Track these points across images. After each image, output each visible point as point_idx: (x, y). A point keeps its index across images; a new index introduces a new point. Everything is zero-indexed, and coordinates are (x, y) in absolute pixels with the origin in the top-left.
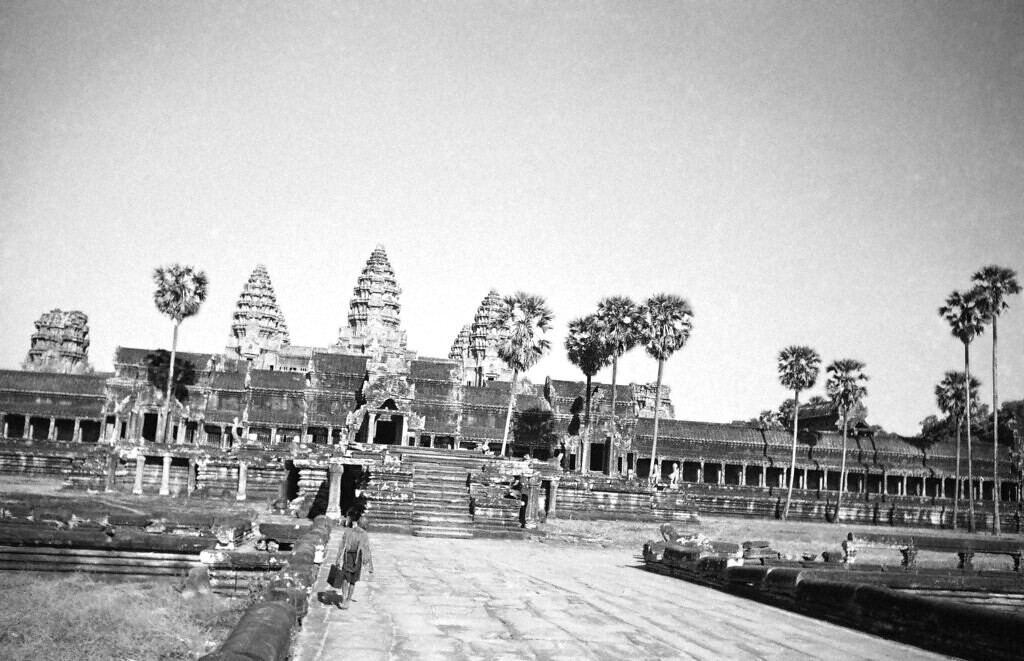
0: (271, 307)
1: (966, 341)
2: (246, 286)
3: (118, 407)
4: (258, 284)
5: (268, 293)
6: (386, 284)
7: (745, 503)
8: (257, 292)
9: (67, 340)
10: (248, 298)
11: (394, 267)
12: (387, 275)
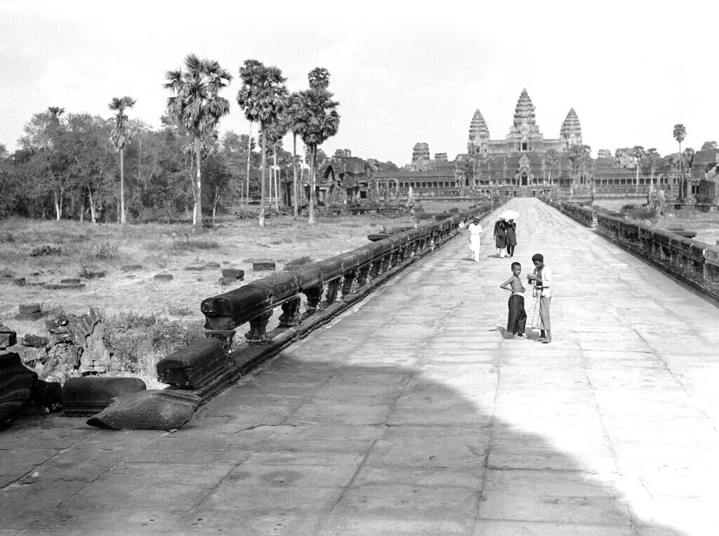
0: (483, 126)
1: (680, 142)
2: (473, 119)
3: (459, 178)
4: (477, 117)
5: (481, 121)
6: (528, 107)
7: (625, 189)
8: (477, 121)
9: (425, 153)
10: (474, 124)
11: (531, 98)
12: (528, 103)
